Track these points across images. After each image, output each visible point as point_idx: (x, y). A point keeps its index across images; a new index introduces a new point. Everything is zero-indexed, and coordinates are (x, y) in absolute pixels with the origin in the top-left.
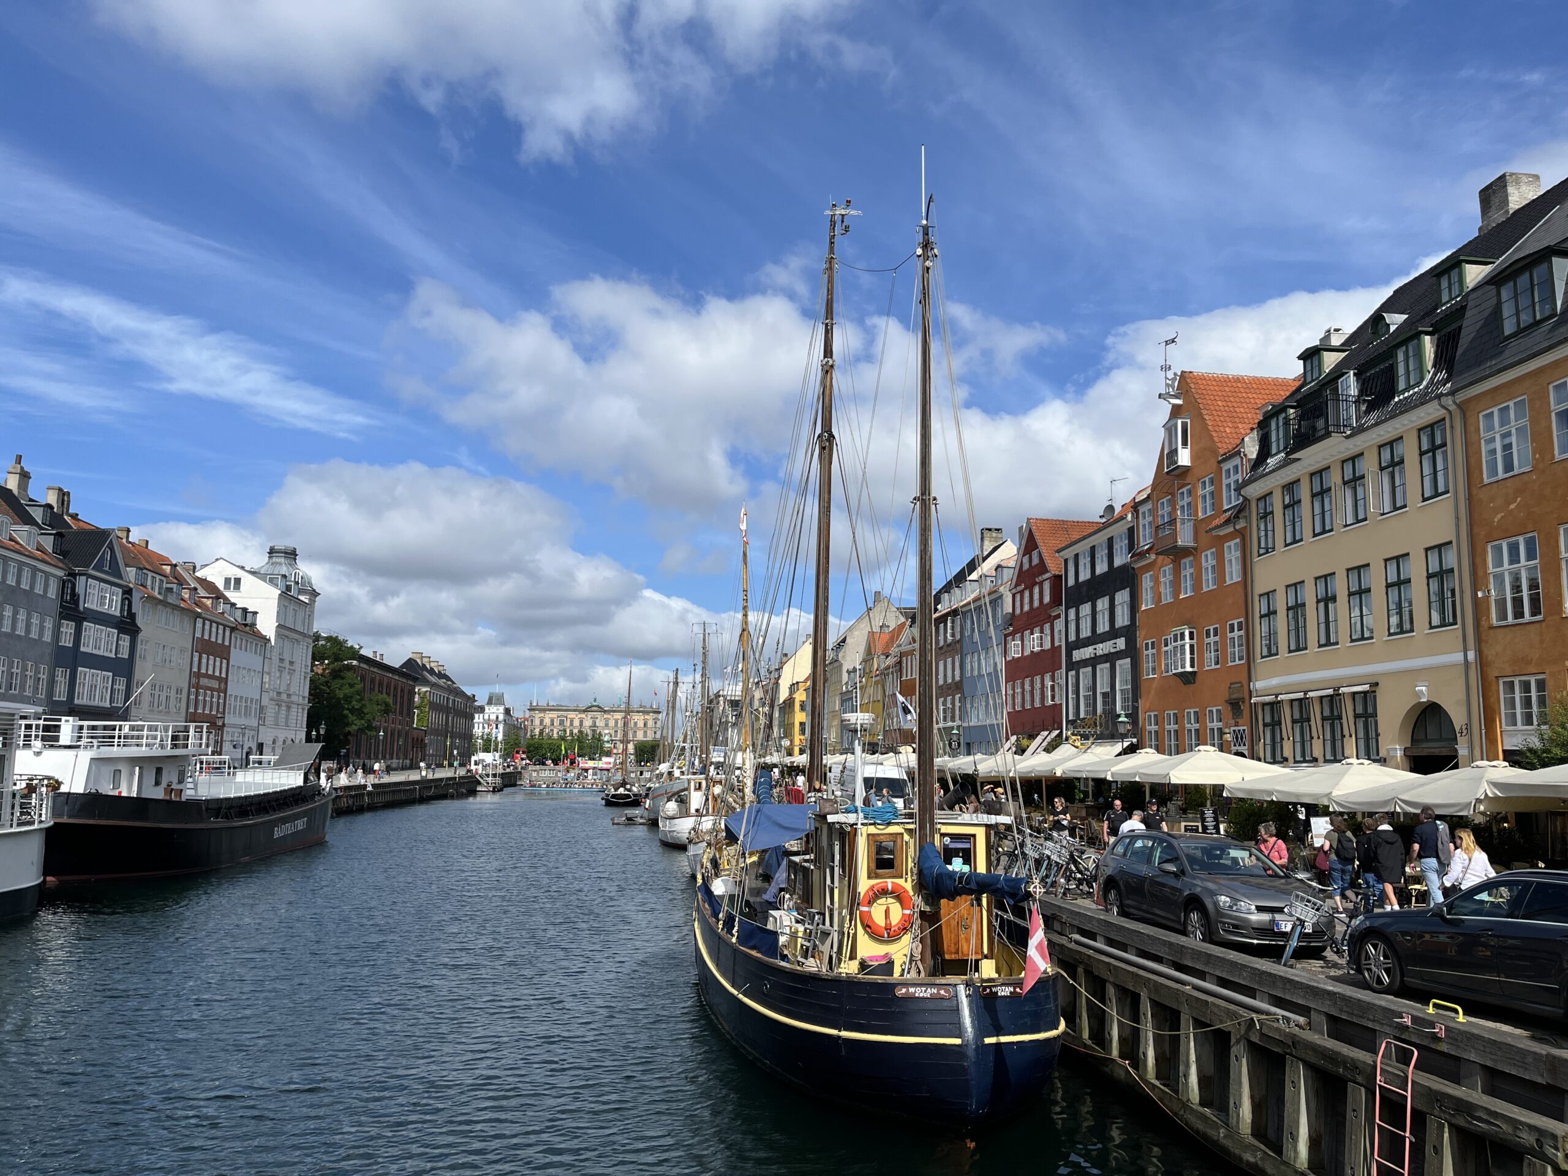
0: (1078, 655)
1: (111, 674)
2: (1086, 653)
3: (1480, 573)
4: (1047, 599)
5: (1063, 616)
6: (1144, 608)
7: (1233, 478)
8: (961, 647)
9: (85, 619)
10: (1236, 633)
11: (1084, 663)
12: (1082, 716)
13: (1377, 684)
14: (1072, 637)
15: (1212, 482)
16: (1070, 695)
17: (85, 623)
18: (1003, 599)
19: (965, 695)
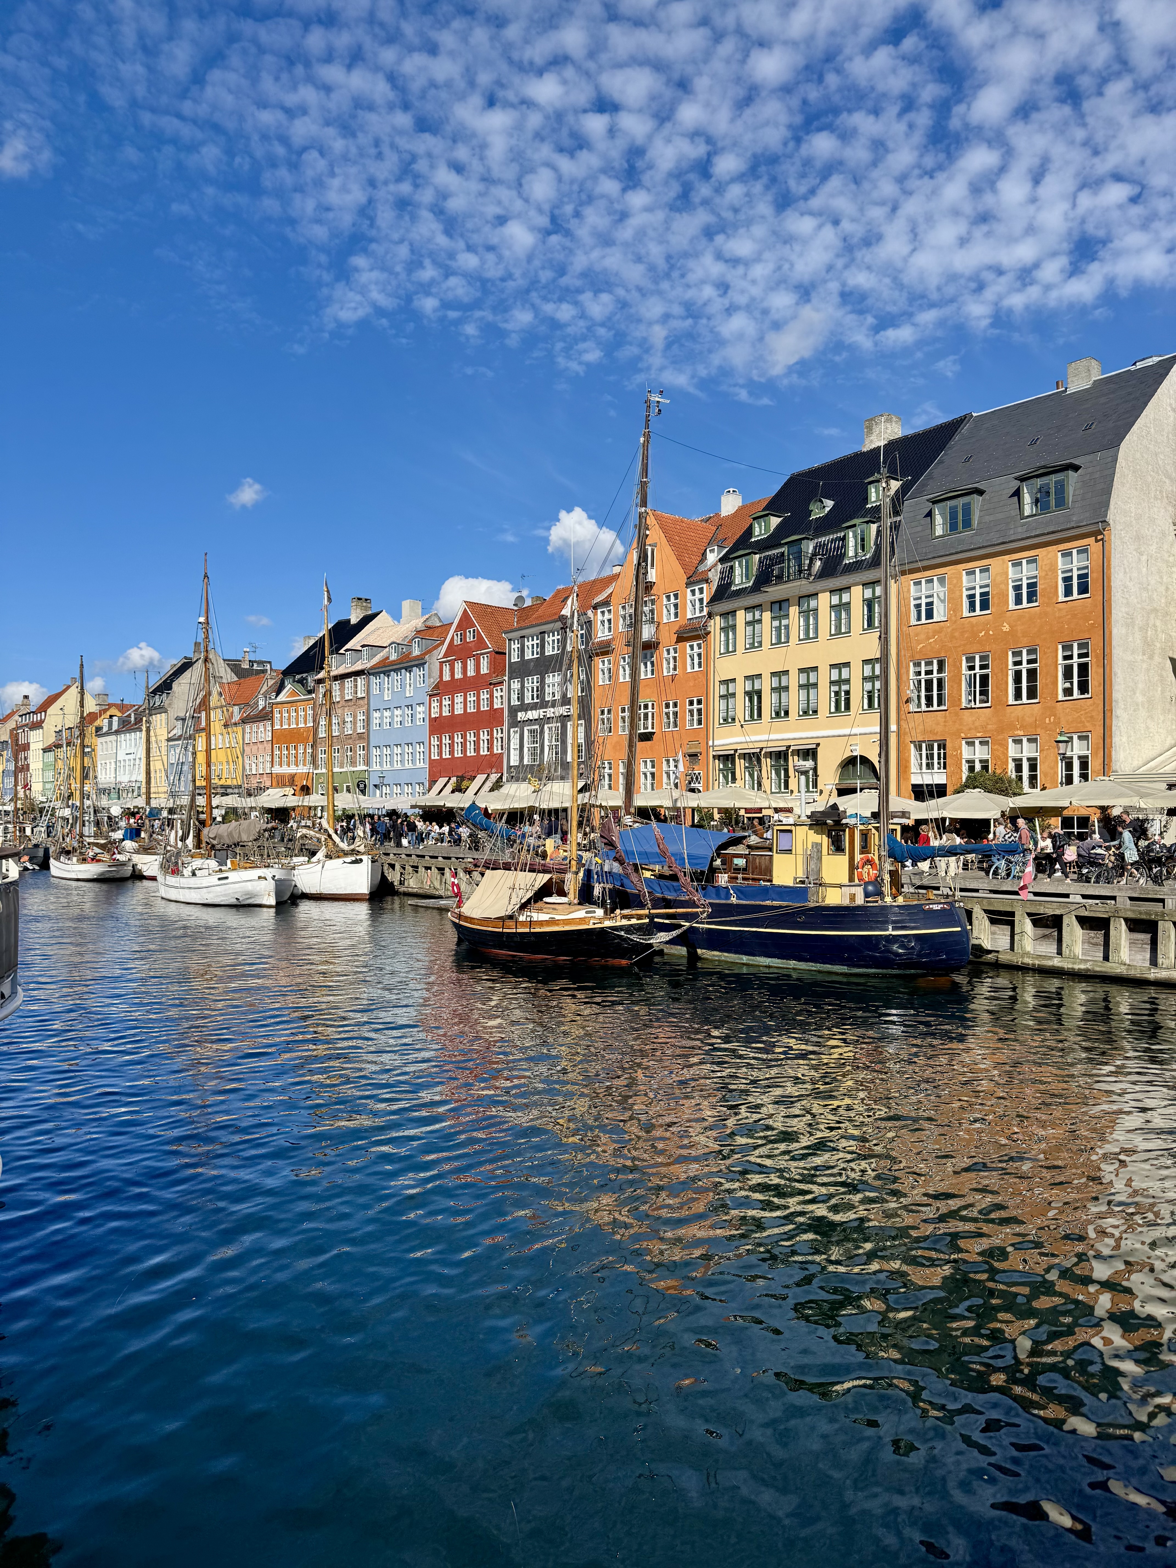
0: (521, 716)
2: (533, 715)
3: (904, 678)
4: (484, 670)
5: (506, 684)
6: (601, 683)
7: (698, 595)
8: (368, 704)
10: (695, 706)
11: (530, 722)
12: (526, 762)
13: (818, 745)
14: (515, 702)
15: (676, 596)
16: (512, 746)
18: (426, 666)
19: (372, 744)
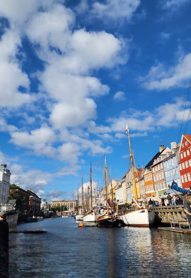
8: (164, 170)
18: (176, 156)
19: (167, 181)
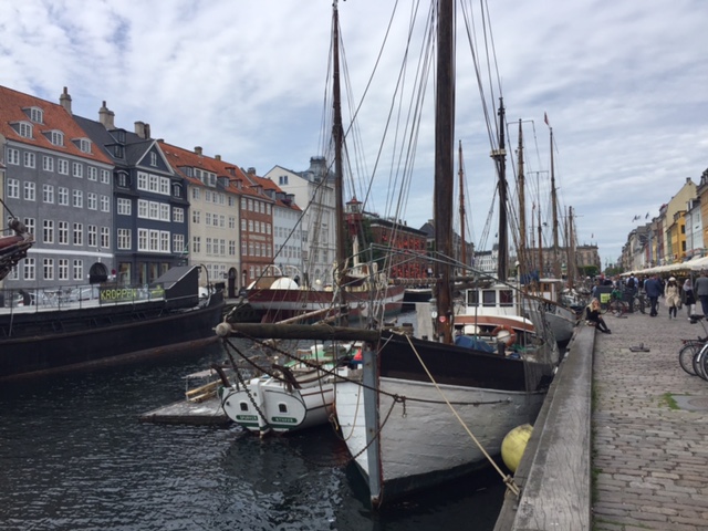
1: (168, 233)
9: (138, 197)
17: (139, 200)
